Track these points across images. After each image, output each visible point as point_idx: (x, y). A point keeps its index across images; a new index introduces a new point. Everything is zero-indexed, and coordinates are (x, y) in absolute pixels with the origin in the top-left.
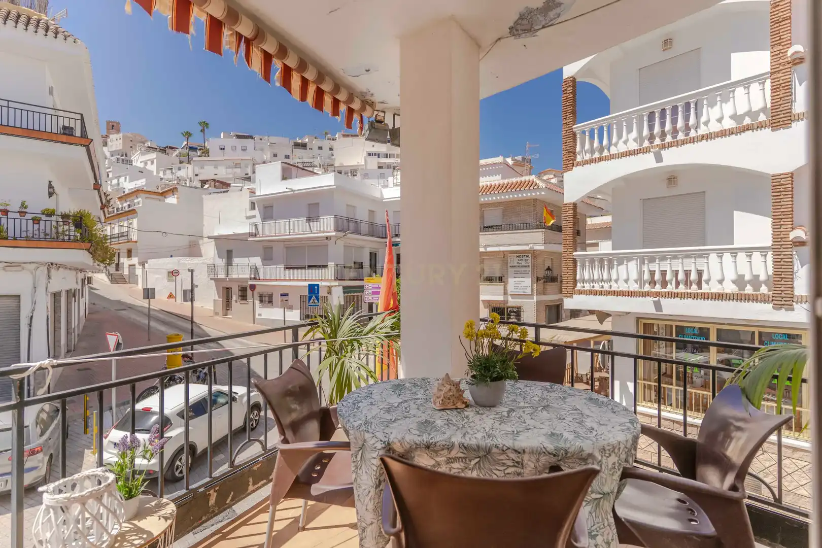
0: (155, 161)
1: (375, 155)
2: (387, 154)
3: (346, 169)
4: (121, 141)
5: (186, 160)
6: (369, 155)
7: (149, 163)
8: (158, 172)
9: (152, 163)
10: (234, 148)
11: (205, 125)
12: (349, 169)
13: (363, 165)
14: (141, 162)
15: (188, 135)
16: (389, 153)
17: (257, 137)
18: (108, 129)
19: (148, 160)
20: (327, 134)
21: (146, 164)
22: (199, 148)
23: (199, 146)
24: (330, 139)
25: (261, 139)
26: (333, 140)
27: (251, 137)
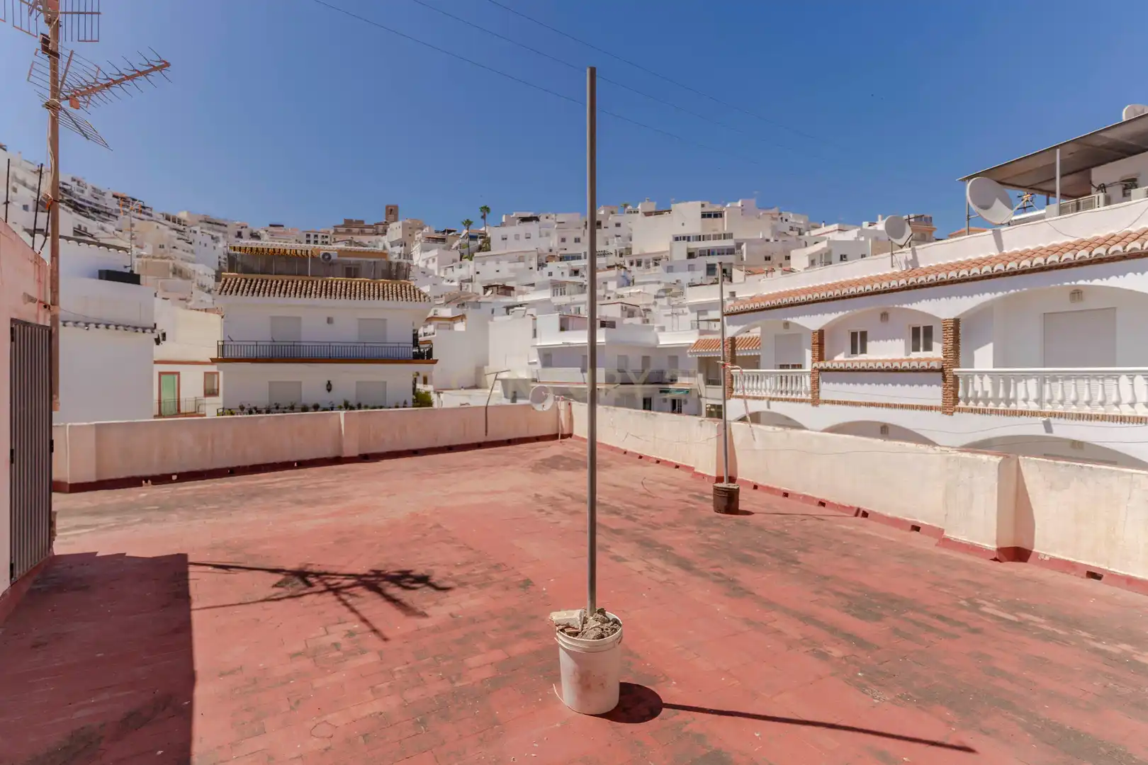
0: (436, 259)
1: (684, 238)
2: (700, 236)
3: (647, 257)
4: (401, 229)
5: (467, 255)
6: (677, 239)
7: (431, 260)
8: (439, 272)
9: (434, 260)
10: (517, 237)
11: (486, 209)
12: (650, 258)
13: (667, 251)
14: (423, 260)
15: (468, 223)
16: (702, 234)
17: (542, 218)
18: (387, 215)
19: (430, 258)
20: (626, 206)
21: (427, 262)
22: (479, 236)
23: (480, 234)
24: (631, 212)
25: (547, 218)
26: (634, 212)
27: (537, 219)
